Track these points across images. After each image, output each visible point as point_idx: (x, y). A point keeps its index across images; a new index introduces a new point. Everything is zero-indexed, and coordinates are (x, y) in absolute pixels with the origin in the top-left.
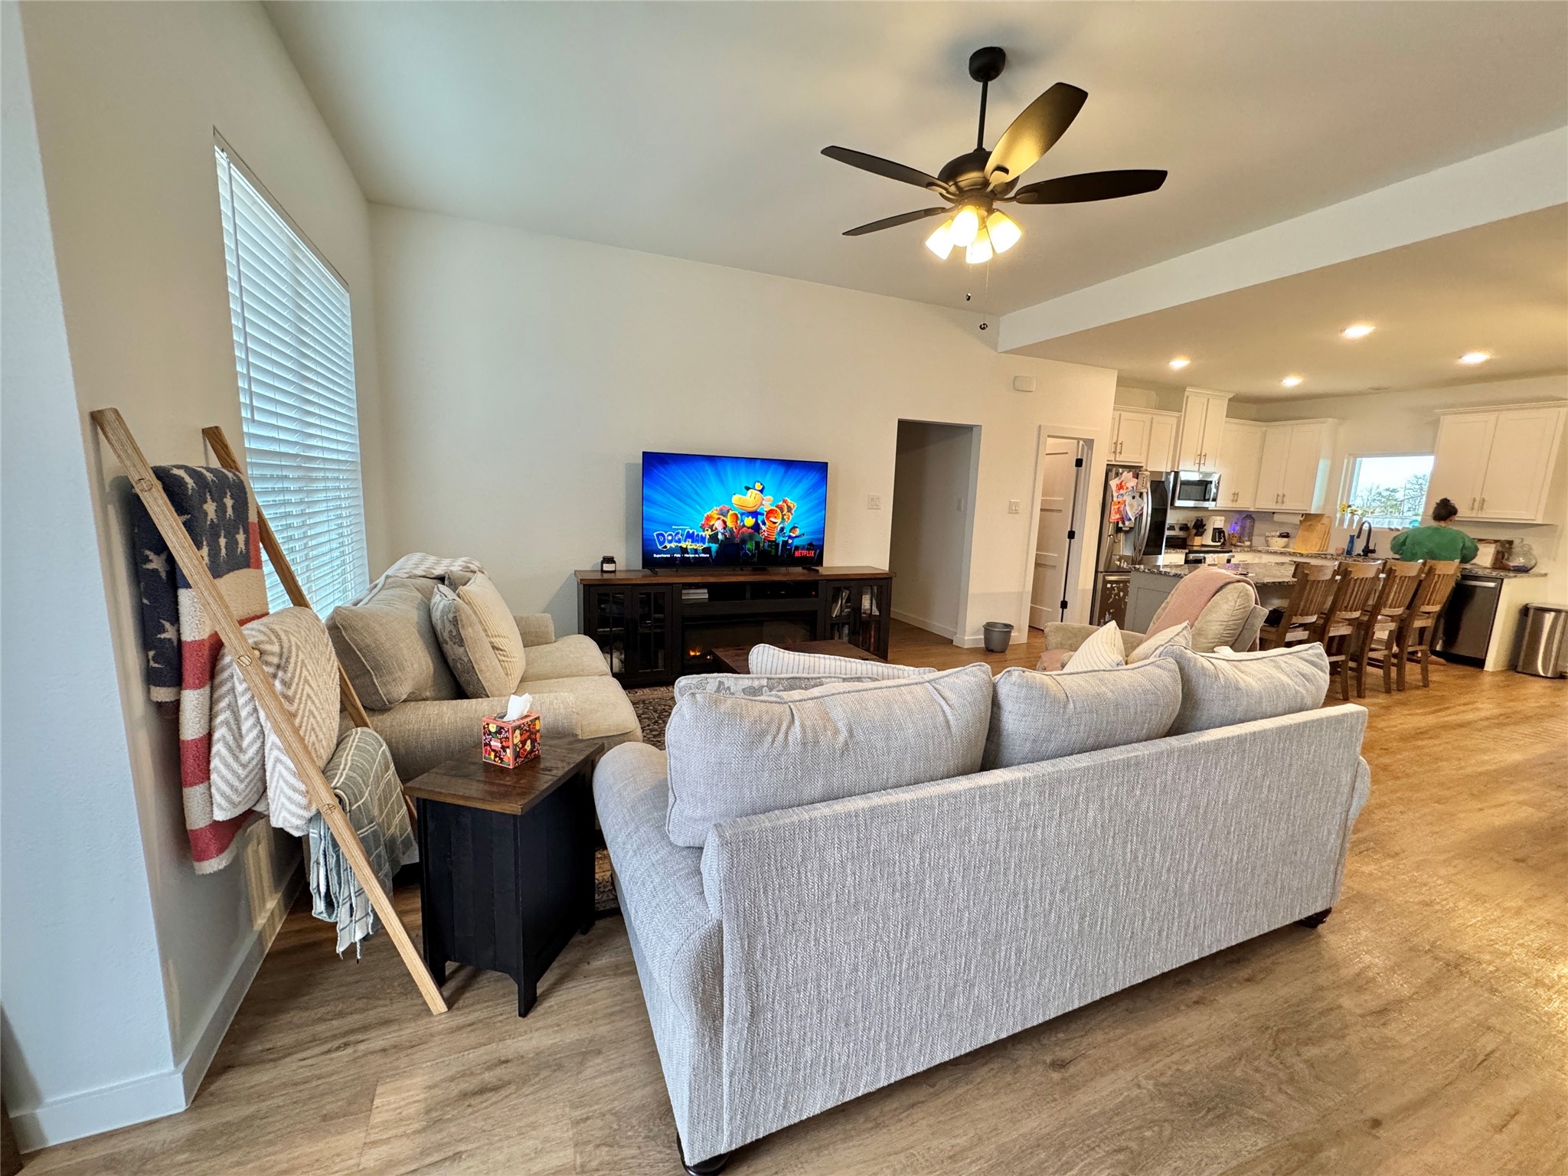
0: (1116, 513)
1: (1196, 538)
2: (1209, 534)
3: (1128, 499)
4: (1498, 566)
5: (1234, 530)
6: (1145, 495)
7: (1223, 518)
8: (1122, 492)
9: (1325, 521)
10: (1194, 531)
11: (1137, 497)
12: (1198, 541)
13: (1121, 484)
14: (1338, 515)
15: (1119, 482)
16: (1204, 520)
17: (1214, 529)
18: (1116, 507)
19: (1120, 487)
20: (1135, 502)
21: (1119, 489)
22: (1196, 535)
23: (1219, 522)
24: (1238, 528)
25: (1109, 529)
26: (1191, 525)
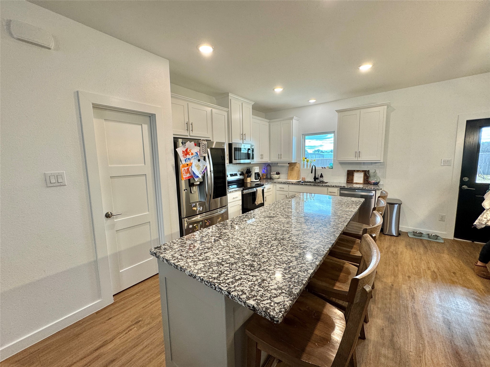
0: (186, 173)
1: (248, 178)
2: (253, 176)
3: (194, 162)
4: (366, 182)
5: (264, 172)
6: (207, 158)
7: (258, 167)
8: (188, 156)
9: (297, 165)
10: (247, 175)
11: (202, 160)
12: (249, 180)
13: (186, 150)
14: (302, 163)
15: (184, 150)
16: (250, 169)
17: (255, 173)
18: (186, 168)
19: (186, 153)
20: (201, 164)
21: (186, 155)
22: (248, 177)
23: (256, 170)
24: (265, 171)
25: (183, 185)
26: (245, 172)
